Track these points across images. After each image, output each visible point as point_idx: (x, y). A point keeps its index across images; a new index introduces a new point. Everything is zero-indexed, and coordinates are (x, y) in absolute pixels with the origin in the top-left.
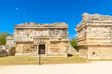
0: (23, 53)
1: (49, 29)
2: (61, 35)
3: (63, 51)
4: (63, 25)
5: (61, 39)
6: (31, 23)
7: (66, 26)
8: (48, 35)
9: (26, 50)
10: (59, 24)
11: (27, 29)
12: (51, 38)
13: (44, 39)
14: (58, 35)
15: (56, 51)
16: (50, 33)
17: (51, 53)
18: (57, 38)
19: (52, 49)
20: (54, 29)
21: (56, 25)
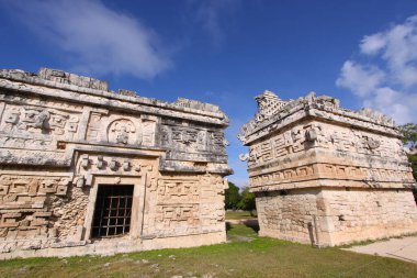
1: (158, 115)
2: (204, 147)
3: (211, 216)
4: (212, 112)
5: (204, 164)
7: (221, 119)
8: (152, 144)
10: (197, 107)
12: (164, 154)
14: (192, 148)
15: (183, 216)
16: (160, 135)
17: (160, 226)
19: (163, 205)
21: (186, 109)
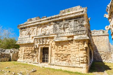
0: (24, 58)
1: (54, 22)
2: (73, 29)
3: (76, 60)
5: (73, 36)
6: (33, 19)
7: (82, 12)
8: (52, 33)
9: (27, 54)
10: (69, 11)
11: (29, 27)
12: (56, 35)
13: (47, 38)
14: (67, 30)
15: (64, 58)
16: (55, 29)
17: (56, 61)
18: (66, 35)
19: (57, 54)
20: (62, 20)
21: (63, 14)
